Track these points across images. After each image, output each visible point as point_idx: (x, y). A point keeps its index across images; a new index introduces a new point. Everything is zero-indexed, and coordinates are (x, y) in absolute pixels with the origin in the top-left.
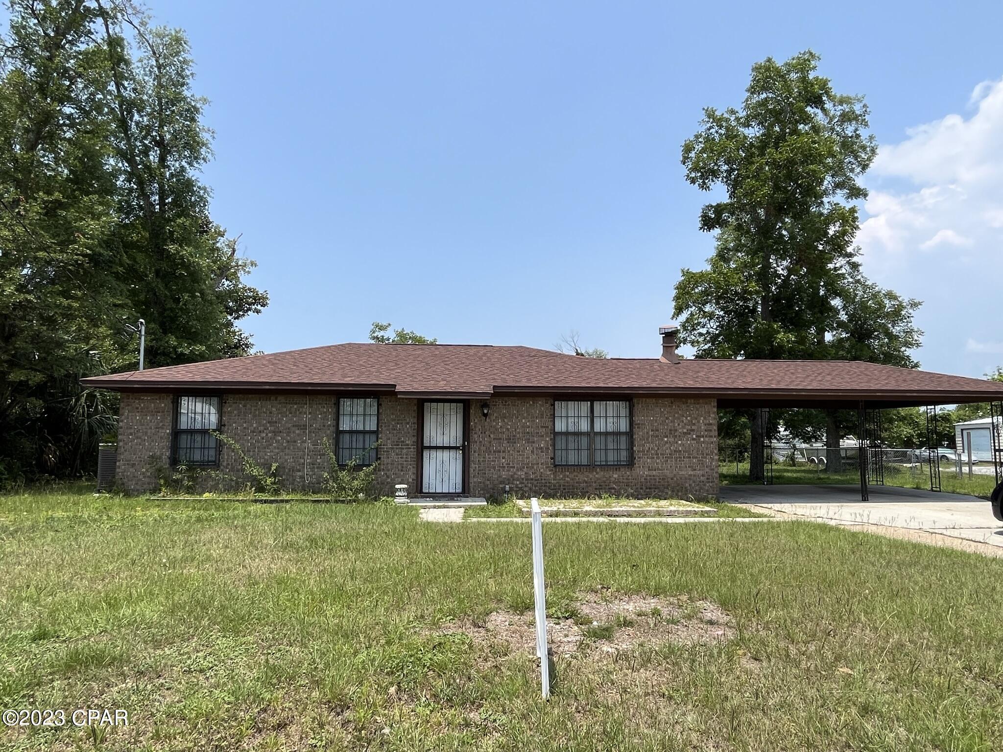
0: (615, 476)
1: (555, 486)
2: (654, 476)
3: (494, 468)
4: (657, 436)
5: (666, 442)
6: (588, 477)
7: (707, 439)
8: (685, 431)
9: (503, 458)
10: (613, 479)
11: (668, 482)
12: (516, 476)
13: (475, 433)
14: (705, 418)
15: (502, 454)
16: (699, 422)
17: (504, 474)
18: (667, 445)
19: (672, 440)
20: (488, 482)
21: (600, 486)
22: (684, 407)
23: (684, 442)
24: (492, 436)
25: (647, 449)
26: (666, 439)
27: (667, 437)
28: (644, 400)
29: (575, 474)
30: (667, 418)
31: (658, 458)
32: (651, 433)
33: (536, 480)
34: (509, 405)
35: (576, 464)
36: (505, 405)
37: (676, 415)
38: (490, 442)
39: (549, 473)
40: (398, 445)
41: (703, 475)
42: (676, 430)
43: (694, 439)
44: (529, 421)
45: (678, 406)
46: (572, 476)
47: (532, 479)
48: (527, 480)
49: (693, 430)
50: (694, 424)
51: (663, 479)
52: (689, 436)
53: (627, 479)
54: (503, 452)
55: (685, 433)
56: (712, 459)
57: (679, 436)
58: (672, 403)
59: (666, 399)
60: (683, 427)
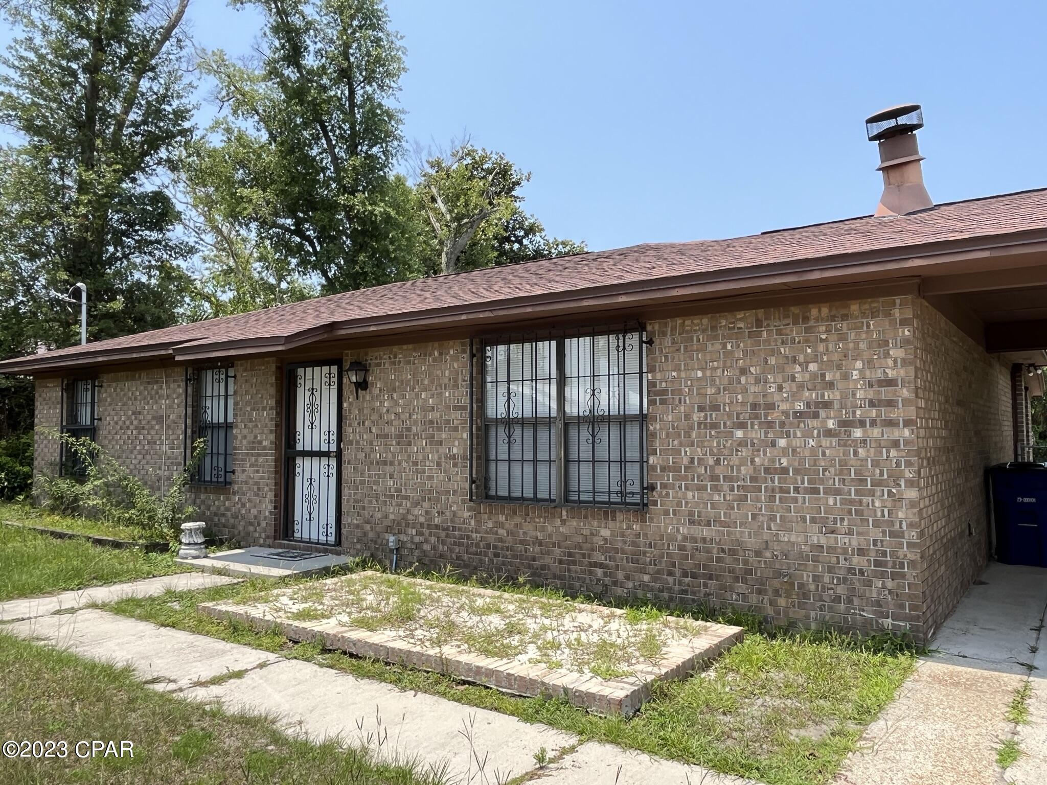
0: (605, 533)
1: (477, 546)
2: (704, 540)
3: (377, 497)
4: (714, 426)
5: (742, 443)
6: (543, 529)
7: (876, 432)
8: (800, 406)
9: (391, 477)
10: (599, 541)
11: (746, 562)
12: (410, 517)
13: (350, 425)
14: (869, 363)
15: (388, 469)
16: (846, 377)
17: (393, 512)
18: (745, 452)
19: (756, 434)
20: (368, 527)
21: (570, 555)
22: (795, 332)
23: (797, 442)
24: (374, 430)
25: (686, 461)
26: (739, 434)
27: (742, 426)
28: (679, 321)
29: (518, 520)
30: (744, 371)
31: (715, 488)
32: (697, 416)
33: (444, 529)
34: (400, 362)
35: (529, 494)
36: (394, 363)
37: (772, 361)
38: (371, 443)
39: (467, 514)
40: (253, 448)
41: (861, 552)
42: (771, 406)
43: (829, 433)
44: (432, 396)
45: (779, 333)
46: (509, 525)
47: (437, 527)
48: (429, 526)
49: (827, 405)
50: (831, 385)
51: (733, 552)
52: (812, 423)
53: (634, 544)
54: (392, 464)
55: (799, 415)
56: (897, 500)
57: (782, 424)
58: (759, 324)
59: (740, 315)
60: (794, 396)
